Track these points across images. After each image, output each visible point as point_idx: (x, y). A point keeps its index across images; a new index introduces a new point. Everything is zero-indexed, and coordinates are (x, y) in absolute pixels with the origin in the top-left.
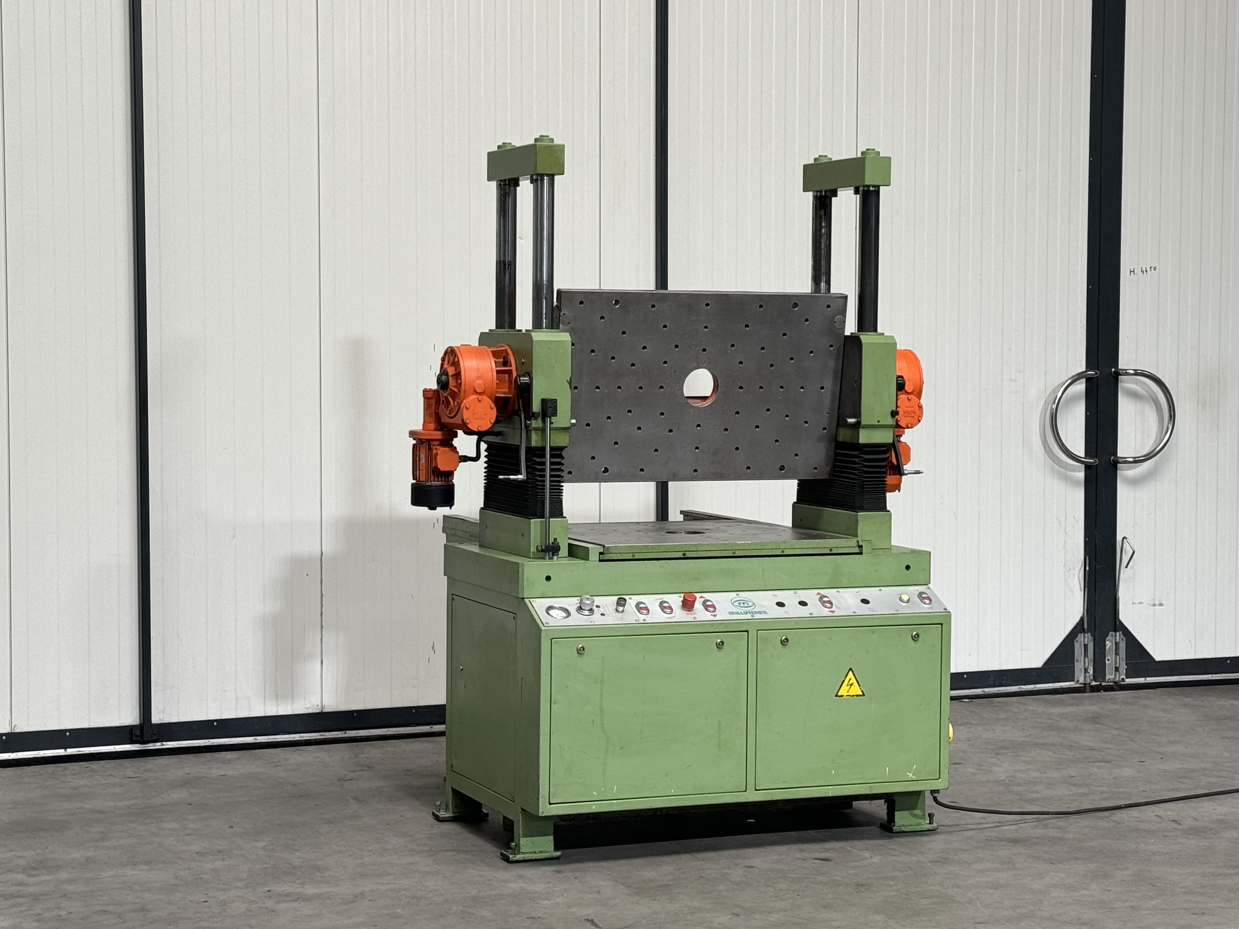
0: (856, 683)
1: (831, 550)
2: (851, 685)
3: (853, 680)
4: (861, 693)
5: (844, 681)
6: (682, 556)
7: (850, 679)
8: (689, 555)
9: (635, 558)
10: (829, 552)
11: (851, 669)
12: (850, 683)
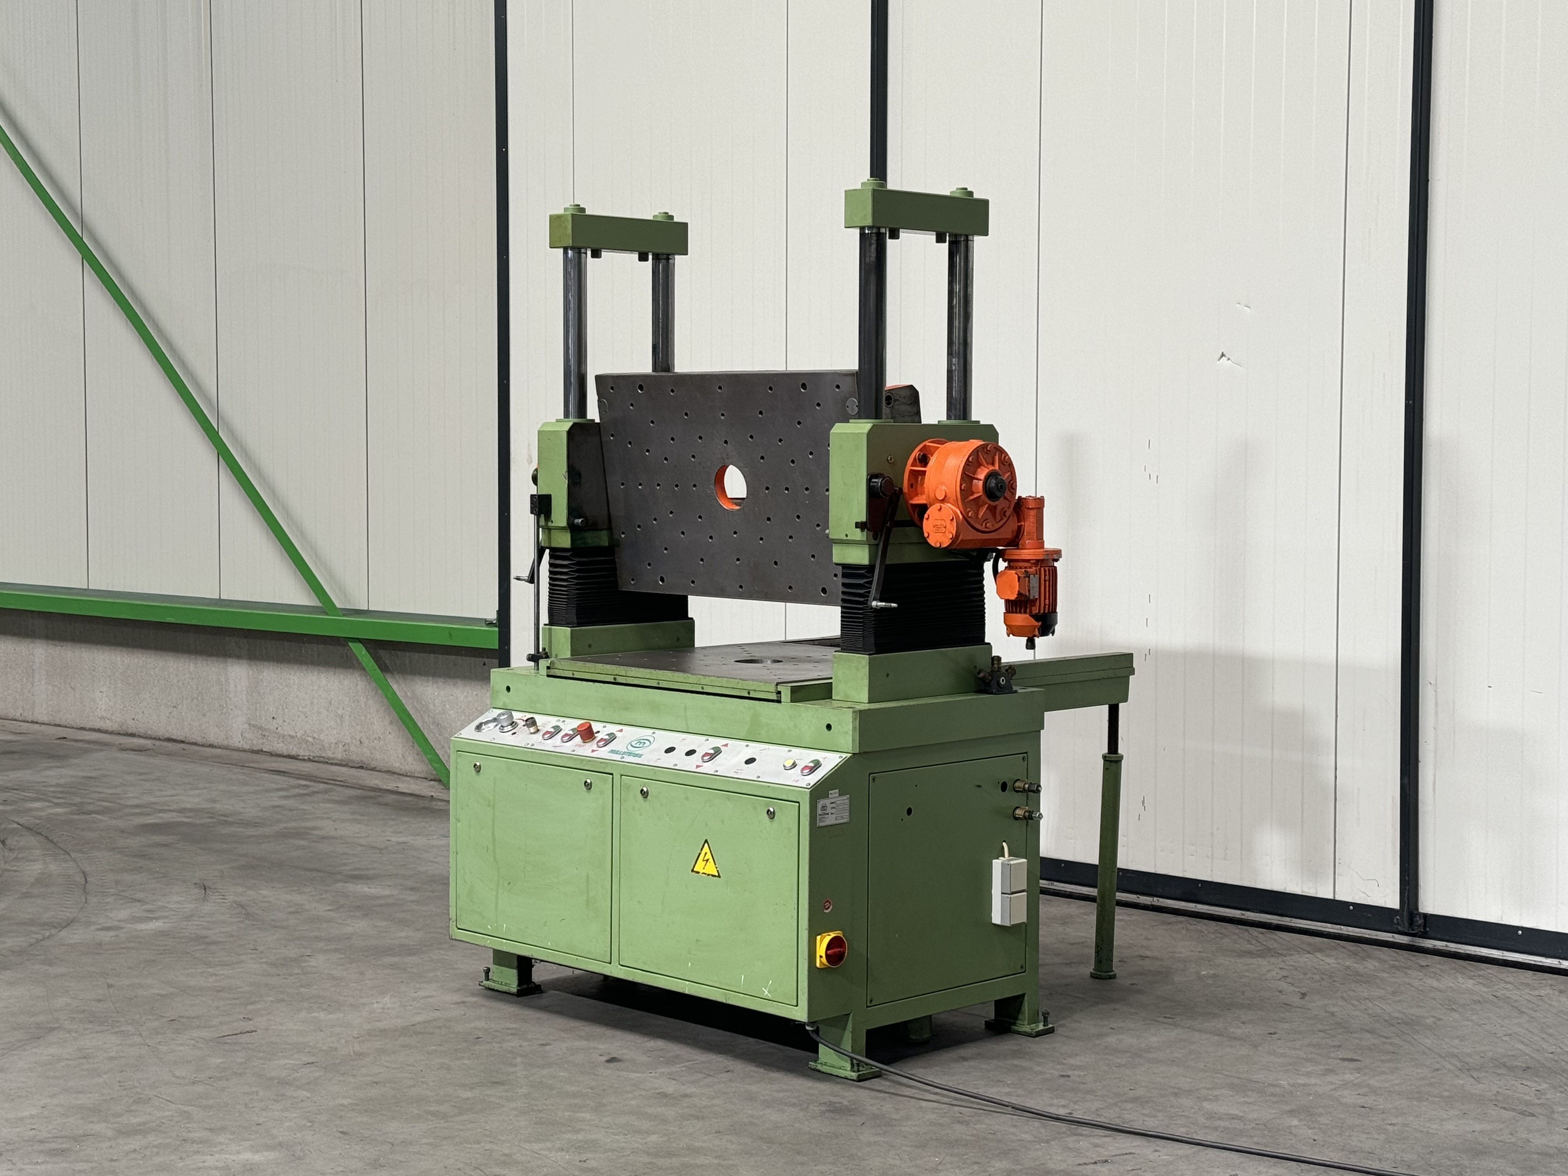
0: (711, 859)
1: (749, 693)
2: (707, 860)
3: (709, 856)
4: (717, 874)
5: (700, 854)
6: (613, 681)
7: (706, 853)
8: (620, 680)
9: (575, 676)
10: (747, 695)
11: (706, 841)
12: (706, 859)
